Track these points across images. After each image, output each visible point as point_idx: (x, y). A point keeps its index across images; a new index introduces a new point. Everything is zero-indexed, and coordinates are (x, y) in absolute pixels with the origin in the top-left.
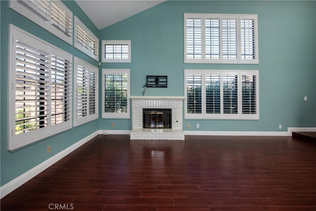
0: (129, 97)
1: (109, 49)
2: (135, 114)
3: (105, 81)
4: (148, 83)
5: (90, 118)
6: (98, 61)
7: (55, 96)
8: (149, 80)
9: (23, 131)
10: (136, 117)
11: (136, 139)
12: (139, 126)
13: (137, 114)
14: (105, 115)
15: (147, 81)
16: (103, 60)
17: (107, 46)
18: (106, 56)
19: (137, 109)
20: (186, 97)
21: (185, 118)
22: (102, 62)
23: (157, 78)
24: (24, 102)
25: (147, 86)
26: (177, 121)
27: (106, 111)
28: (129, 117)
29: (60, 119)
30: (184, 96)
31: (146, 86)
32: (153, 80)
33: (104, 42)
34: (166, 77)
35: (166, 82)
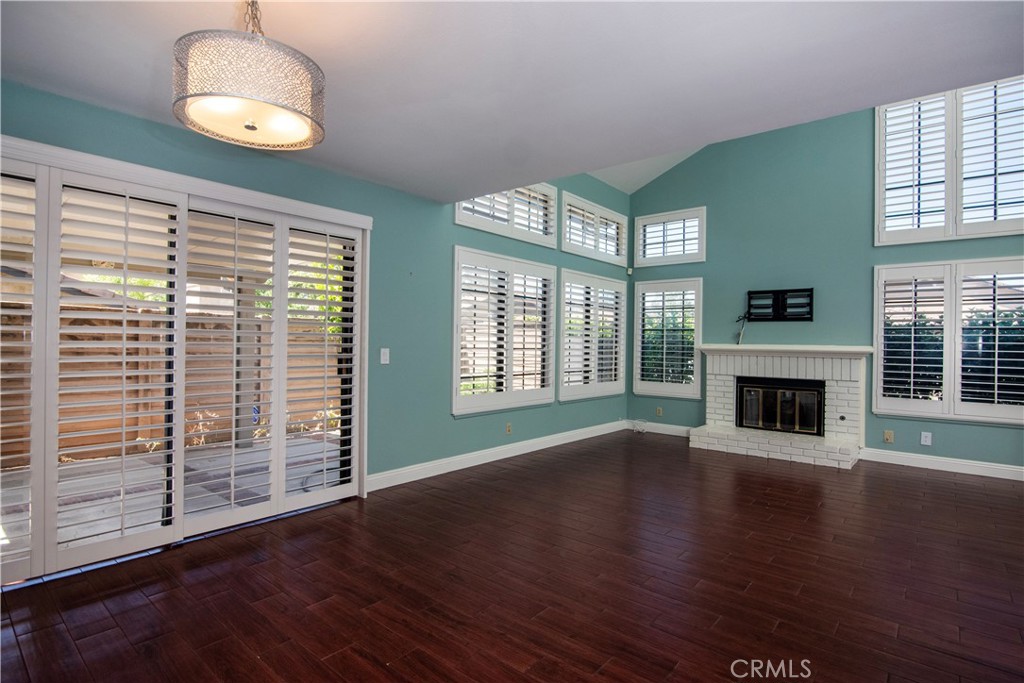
0: (699, 344)
1: (654, 233)
2: (713, 388)
3: (644, 309)
4: (753, 311)
5: (599, 388)
6: (626, 266)
7: (524, 343)
8: (754, 302)
9: (470, 393)
10: (716, 397)
11: (705, 447)
12: (724, 420)
13: (719, 389)
14: (641, 387)
15: (750, 306)
16: (639, 262)
17: (648, 230)
18: (648, 252)
19: (718, 377)
20: (878, 348)
21: (874, 410)
22: (635, 266)
23: (779, 297)
24: (474, 350)
25: (750, 317)
26: (843, 418)
27: (644, 377)
28: (698, 396)
29: (532, 383)
30: (872, 345)
31: (745, 317)
32: (769, 302)
33: (639, 221)
34: (811, 290)
35: (810, 305)
